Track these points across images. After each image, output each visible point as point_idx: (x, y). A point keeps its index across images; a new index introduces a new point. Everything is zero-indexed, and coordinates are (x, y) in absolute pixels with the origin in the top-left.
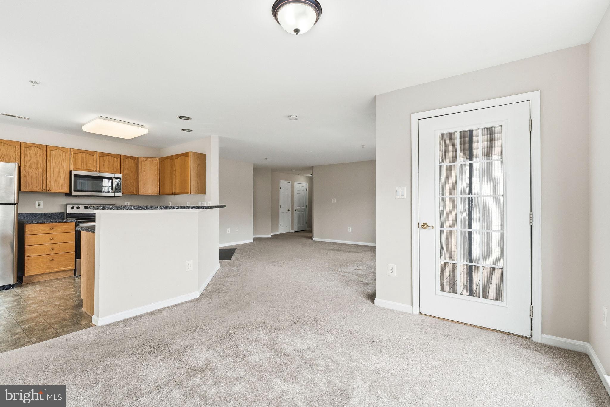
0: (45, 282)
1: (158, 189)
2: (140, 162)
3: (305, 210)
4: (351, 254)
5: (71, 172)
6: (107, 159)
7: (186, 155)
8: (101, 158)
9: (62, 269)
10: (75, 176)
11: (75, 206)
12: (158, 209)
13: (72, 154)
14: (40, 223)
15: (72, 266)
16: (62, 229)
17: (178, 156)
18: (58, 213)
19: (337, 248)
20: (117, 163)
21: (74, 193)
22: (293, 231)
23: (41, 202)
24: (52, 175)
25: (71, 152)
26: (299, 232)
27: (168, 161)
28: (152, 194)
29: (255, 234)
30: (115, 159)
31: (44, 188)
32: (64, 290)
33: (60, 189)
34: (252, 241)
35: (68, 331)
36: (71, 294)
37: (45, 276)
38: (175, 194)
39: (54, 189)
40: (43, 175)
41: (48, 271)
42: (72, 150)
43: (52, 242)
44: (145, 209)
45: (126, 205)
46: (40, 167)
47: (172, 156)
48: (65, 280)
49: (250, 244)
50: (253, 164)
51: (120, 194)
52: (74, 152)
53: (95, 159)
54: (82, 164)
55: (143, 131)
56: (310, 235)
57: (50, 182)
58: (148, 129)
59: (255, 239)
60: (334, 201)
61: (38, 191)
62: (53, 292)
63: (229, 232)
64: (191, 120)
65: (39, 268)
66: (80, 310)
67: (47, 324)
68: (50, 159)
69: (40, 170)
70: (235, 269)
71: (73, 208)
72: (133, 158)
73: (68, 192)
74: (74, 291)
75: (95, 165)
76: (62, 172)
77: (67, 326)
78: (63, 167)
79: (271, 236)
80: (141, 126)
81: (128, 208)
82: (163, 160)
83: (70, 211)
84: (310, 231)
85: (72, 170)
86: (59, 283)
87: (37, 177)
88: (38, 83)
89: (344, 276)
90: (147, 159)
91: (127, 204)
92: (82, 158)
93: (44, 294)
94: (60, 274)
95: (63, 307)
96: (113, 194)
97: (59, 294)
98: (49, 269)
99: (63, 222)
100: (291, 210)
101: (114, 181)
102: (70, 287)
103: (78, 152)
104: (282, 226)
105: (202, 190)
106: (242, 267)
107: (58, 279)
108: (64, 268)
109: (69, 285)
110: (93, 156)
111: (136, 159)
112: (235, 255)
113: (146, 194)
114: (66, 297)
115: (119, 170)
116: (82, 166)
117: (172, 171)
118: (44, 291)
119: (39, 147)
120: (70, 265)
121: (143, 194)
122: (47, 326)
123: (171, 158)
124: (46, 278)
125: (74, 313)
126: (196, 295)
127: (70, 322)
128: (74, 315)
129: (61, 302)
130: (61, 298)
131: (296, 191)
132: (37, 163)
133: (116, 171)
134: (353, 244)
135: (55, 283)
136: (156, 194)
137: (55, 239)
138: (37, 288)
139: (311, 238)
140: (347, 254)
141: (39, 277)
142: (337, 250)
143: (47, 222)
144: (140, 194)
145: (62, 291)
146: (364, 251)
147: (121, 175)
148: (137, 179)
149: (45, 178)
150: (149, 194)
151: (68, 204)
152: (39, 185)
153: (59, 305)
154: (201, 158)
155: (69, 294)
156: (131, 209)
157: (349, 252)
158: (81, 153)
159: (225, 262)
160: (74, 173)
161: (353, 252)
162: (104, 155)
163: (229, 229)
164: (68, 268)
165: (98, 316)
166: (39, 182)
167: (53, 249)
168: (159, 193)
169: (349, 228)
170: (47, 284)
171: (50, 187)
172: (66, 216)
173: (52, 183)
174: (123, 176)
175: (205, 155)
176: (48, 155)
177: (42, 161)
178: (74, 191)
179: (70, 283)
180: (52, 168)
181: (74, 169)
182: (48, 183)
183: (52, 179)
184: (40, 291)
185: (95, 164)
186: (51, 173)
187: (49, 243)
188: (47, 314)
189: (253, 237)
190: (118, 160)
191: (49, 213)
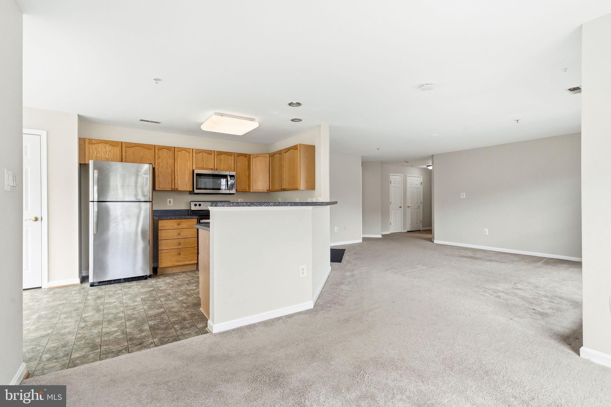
0: (174, 274)
1: (268, 185)
2: (251, 160)
3: (419, 207)
4: (494, 264)
5: (193, 171)
6: (222, 157)
7: (295, 148)
8: (218, 156)
9: (187, 263)
10: (197, 175)
11: (198, 203)
12: (271, 206)
13: (194, 153)
14: (169, 219)
15: (195, 261)
16: (187, 225)
17: (288, 150)
18: (184, 210)
19: (470, 254)
20: (231, 161)
21: (196, 191)
22: (405, 231)
23: (172, 200)
24: (179, 174)
25: (193, 152)
26: (412, 232)
27: (277, 156)
28: (263, 191)
29: (363, 233)
30: (230, 157)
31: (173, 187)
32: (188, 284)
33: (185, 187)
34: (360, 241)
35: (187, 334)
36: (192, 290)
37: (174, 269)
38: (285, 190)
39: (180, 187)
40: (172, 174)
41: (176, 264)
42: (194, 150)
43: (179, 237)
44: (257, 206)
45: (239, 201)
46: (169, 168)
47: (281, 150)
48: (190, 274)
49: (359, 245)
50: (362, 156)
51: (233, 191)
52: (196, 152)
53: (213, 158)
54: (203, 163)
55: (254, 125)
56: (429, 236)
57: (178, 181)
58: (258, 122)
59: (364, 239)
60: (463, 196)
61: (169, 189)
62: (179, 285)
63: (337, 231)
64: (302, 105)
65: (170, 261)
66: (199, 310)
67: (170, 323)
68: (177, 160)
69: (170, 170)
70: (348, 274)
71: (196, 205)
72: (245, 155)
73: (192, 190)
74: (195, 287)
75: (213, 164)
76: (187, 172)
77: (186, 328)
78: (187, 166)
79: (381, 236)
80: (252, 120)
81: (241, 205)
82: (272, 156)
83: (193, 208)
84: (430, 231)
85: (194, 169)
86: (184, 277)
87: (167, 177)
88: (160, 80)
89: (499, 297)
90: (257, 156)
91: (241, 201)
92: (203, 157)
93: (172, 287)
94: (186, 267)
95: (185, 304)
96: (228, 192)
97: (183, 288)
98: (177, 262)
99: (187, 219)
100: (402, 206)
101: (229, 179)
102: (193, 282)
103: (199, 151)
104: (392, 224)
105: (311, 186)
106: (356, 272)
107: (183, 272)
108: (188, 261)
109: (192, 279)
110: (211, 155)
111: (248, 156)
112: (346, 257)
113: (257, 191)
114: (188, 293)
115: (233, 168)
116: (203, 164)
117: (281, 167)
118: (171, 284)
119: (168, 148)
120: (193, 260)
121: (254, 191)
122: (169, 325)
123: (280, 152)
124: (175, 270)
125: (193, 312)
126: (310, 305)
127: (189, 323)
128: (193, 315)
129: (184, 297)
130: (184, 293)
131: (409, 185)
132: (167, 163)
133: (231, 169)
134: (494, 251)
135: (181, 276)
136: (266, 191)
137: (181, 234)
138: (168, 280)
139: (431, 240)
140: (488, 263)
141: (170, 269)
142: (471, 257)
143: (175, 219)
144: (251, 191)
145: (186, 285)
146: (513, 261)
147: (235, 172)
148: (249, 176)
149: (174, 177)
150: (259, 191)
151: (192, 201)
152: (169, 184)
153: (182, 301)
154: (311, 150)
155: (191, 290)
156: (243, 206)
157: (490, 261)
158: (201, 153)
159: (336, 264)
160: (197, 171)
161: (496, 261)
162: (220, 153)
163: (337, 227)
164: (193, 262)
165: (213, 322)
166: (169, 182)
167: (180, 244)
168: (268, 189)
169: (485, 229)
170: (175, 277)
171: (178, 186)
172: (191, 213)
173: (179, 182)
174: (236, 173)
175: (314, 146)
176: (176, 156)
177: (171, 161)
178: (197, 189)
179: (193, 277)
180: (178, 168)
181: (197, 168)
182: (176, 182)
183: (179, 178)
184: (169, 283)
185: (213, 162)
186: (178, 172)
187: (177, 238)
188: (172, 311)
189: (362, 236)
190: (233, 157)
191: (178, 210)
